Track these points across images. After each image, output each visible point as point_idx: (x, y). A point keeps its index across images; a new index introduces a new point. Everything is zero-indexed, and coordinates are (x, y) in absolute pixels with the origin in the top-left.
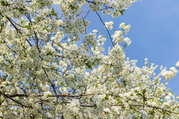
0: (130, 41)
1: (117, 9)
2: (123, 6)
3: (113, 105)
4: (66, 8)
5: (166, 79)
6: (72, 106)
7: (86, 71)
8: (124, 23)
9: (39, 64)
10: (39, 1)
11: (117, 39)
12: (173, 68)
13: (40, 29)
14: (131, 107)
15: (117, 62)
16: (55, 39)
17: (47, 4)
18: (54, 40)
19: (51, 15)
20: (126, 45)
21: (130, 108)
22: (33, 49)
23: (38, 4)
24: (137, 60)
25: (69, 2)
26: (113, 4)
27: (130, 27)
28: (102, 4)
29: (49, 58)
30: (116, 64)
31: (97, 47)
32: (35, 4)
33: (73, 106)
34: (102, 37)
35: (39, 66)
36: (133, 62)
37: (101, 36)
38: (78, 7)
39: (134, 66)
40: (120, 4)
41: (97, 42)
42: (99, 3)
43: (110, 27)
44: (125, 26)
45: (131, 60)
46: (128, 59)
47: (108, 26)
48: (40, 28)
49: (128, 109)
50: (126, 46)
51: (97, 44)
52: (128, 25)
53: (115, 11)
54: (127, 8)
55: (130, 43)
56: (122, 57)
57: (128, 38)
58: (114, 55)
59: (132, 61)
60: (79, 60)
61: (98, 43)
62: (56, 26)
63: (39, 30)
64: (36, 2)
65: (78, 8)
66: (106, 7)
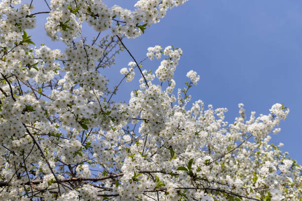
0: (197, 76)
1: (131, 24)
2: (141, 18)
3: (148, 190)
4: (51, 28)
5: (254, 138)
6: (71, 199)
7: (124, 133)
8: (170, 47)
9: (18, 128)
10: (11, 22)
11: (161, 74)
12: (264, 118)
13: (9, 67)
14: (178, 192)
15: (154, 115)
16: (65, 82)
17: (26, 24)
18: (63, 84)
19: (23, 42)
20: (191, 83)
21: (176, 194)
22: (7, 104)
23: (11, 26)
24: (226, 109)
25: (55, 19)
26: (125, 16)
27: (181, 53)
28: (109, 17)
29: (28, 116)
30: (154, 118)
31: (140, 90)
32: (6, 26)
33: (72, 197)
34: (148, 73)
35: (18, 131)
36: (219, 112)
37: (146, 71)
38: (73, 25)
39: (221, 117)
40: (136, 15)
41: (140, 83)
42: (103, 16)
43: (157, 54)
44: (172, 51)
45: (216, 109)
46: (210, 107)
47: (153, 54)
48: (7, 66)
49: (173, 196)
50: (191, 85)
51: (140, 86)
52: (177, 49)
53: (128, 28)
54: (159, 22)
55: (198, 79)
56: (163, 104)
57: (194, 71)
58: (148, 102)
59: (218, 110)
60: (68, 117)
61: (142, 84)
62: (50, 60)
63: (6, 69)
64: (7, 22)
65: (74, 28)
66: (118, 22)
